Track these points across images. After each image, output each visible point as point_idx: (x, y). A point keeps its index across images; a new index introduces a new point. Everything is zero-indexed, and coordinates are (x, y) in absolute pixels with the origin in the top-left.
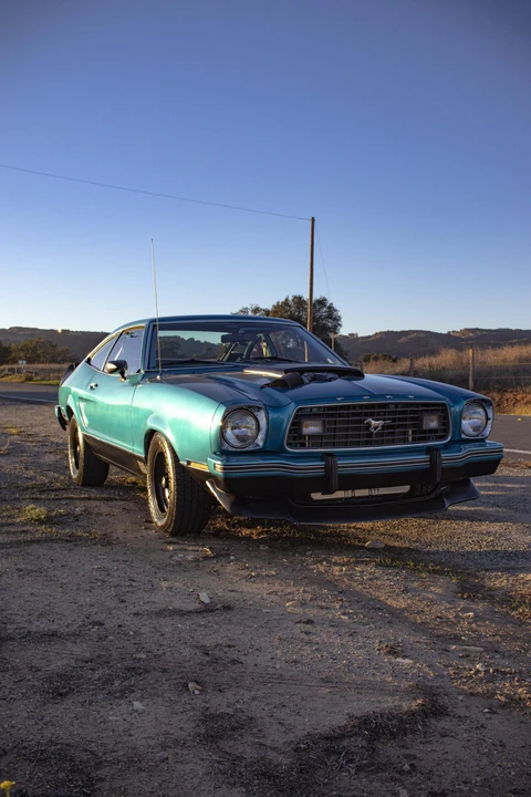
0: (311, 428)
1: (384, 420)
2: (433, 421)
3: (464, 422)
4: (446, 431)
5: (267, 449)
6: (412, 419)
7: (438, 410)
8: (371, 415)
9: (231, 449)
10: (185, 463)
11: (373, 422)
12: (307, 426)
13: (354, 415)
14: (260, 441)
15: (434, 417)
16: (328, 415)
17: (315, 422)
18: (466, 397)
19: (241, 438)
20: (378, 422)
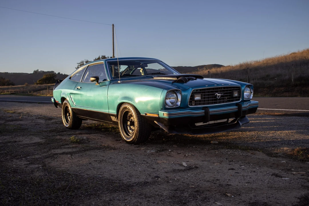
0: (197, 98)
1: (221, 93)
2: (236, 93)
3: (245, 93)
4: (239, 97)
5: (181, 106)
6: (229, 93)
7: (237, 89)
8: (217, 92)
9: (168, 107)
10: (144, 114)
11: (218, 94)
12: (196, 97)
13: (211, 92)
14: (179, 103)
15: (236, 92)
16: (202, 92)
17: (198, 95)
18: (245, 85)
19: (172, 103)
20: (219, 95)
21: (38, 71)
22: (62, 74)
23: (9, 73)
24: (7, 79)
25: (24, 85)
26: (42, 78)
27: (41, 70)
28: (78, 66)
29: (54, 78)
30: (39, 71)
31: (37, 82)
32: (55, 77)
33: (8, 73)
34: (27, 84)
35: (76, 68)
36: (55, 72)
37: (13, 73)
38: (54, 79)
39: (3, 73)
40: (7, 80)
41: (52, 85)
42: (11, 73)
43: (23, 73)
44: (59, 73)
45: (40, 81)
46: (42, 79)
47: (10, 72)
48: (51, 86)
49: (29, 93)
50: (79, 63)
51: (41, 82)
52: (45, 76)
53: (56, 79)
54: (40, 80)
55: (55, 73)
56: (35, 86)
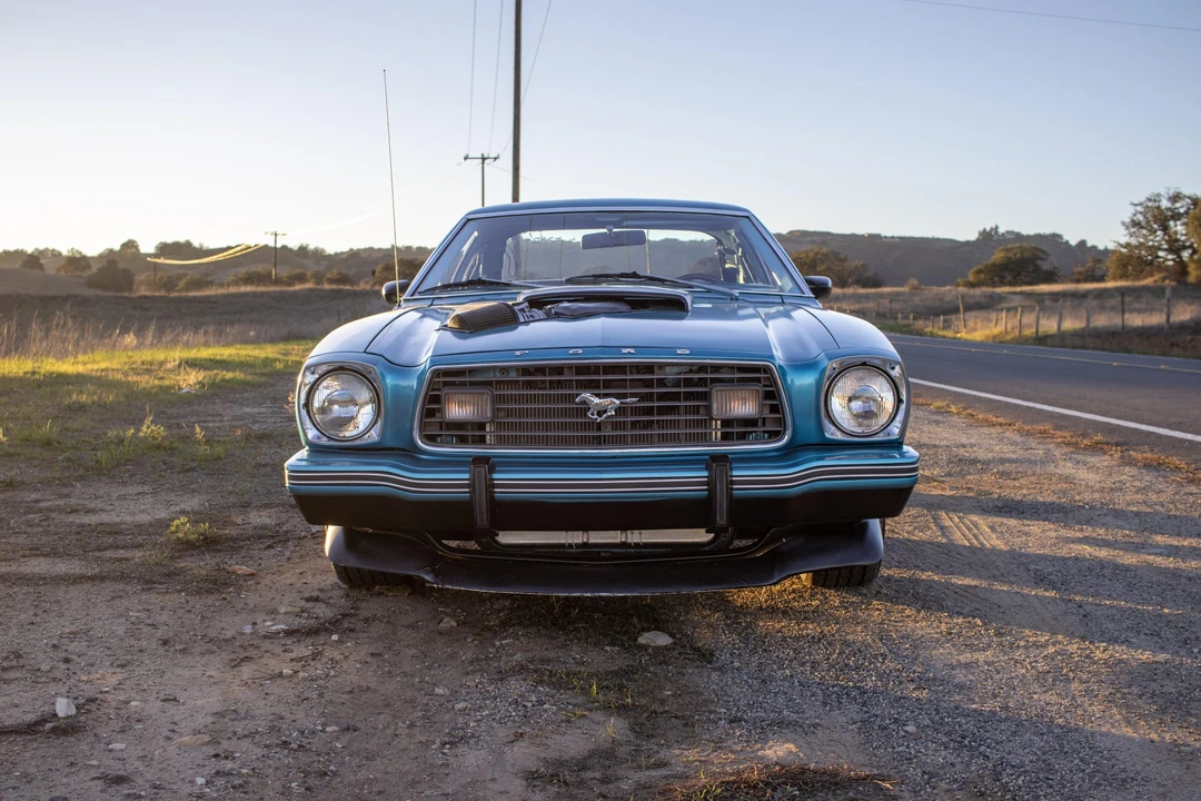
0: (463, 409)
2: (742, 401)
4: (777, 423)
5: (389, 443)
8: (590, 386)
11: (597, 400)
14: (378, 428)
15: (746, 394)
20: (606, 401)
21: (996, 232)
22: (1094, 247)
23: (886, 237)
24: (857, 262)
25: (905, 289)
26: (989, 262)
27: (1010, 229)
28: (1135, 215)
29: (1039, 262)
30: (1001, 230)
31: (966, 276)
32: (1042, 259)
33: (878, 236)
34: (916, 282)
35: (1123, 223)
36: (1066, 238)
37: (901, 238)
38: (1037, 268)
39: (863, 236)
40: (854, 263)
41: (1015, 293)
42: (893, 237)
43: (938, 239)
44: (1082, 243)
45: (979, 272)
46: (986, 267)
47: (889, 235)
48: (1011, 296)
49: (903, 318)
50: (1141, 204)
51: (982, 276)
52: (1002, 254)
53: (1045, 266)
54: (979, 267)
55: (1067, 242)
56: (949, 292)
